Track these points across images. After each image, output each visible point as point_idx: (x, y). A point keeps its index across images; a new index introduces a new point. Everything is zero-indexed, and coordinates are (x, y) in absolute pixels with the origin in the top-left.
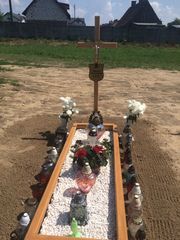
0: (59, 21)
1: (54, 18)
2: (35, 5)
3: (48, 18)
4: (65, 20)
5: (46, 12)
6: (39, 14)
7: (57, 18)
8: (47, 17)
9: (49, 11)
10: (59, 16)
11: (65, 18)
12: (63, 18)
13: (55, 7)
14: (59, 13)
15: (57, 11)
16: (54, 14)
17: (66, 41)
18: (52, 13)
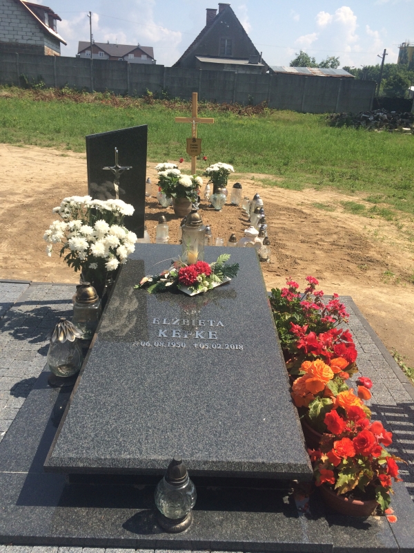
0: (25, 45)
1: (11, 37)
4: (39, 43)
7: (20, 37)
10: (24, 34)
11: (39, 39)
12: (34, 38)
13: (13, 11)
14: (25, 25)
15: (18, 21)
16: (12, 29)
17: (15, 88)
18: (7, 24)
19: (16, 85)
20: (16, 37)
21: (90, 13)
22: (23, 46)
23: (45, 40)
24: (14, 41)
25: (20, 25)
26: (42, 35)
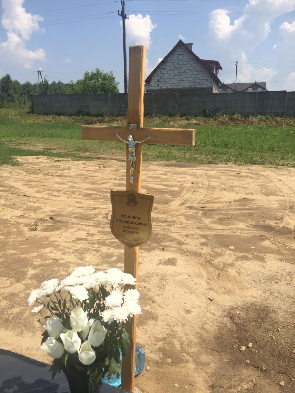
0: (200, 88)
1: (191, 84)
2: (164, 67)
3: (183, 84)
4: (210, 86)
5: (180, 77)
6: (169, 80)
7: (197, 83)
8: (180, 84)
9: (185, 74)
10: (200, 81)
11: (210, 83)
12: (207, 83)
13: (194, 67)
14: (201, 75)
15: (197, 73)
16: (192, 79)
17: (199, 118)
18: (189, 76)
19: (200, 115)
20: (194, 84)
21: (237, 62)
22: (198, 89)
23: (214, 83)
24: (193, 86)
25: (198, 76)
26: (212, 80)
